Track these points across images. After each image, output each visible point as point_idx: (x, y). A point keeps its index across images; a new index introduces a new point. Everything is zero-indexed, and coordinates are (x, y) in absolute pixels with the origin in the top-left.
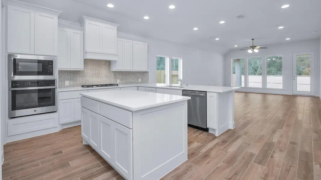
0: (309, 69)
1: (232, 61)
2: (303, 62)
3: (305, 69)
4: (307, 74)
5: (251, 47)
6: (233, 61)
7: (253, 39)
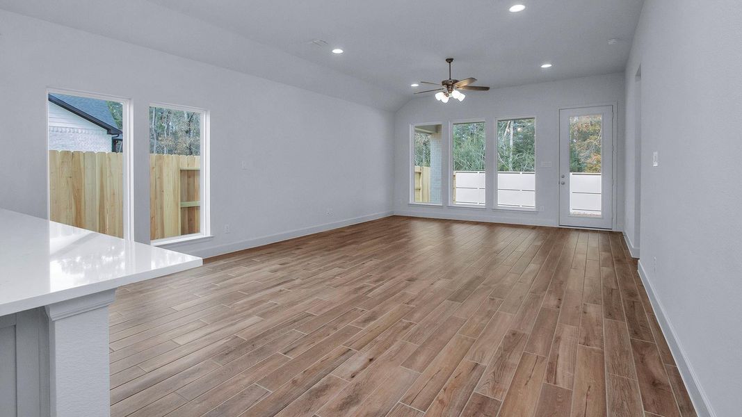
0: (599, 157)
1: (412, 129)
2: (586, 142)
3: (589, 157)
4: (593, 169)
5: (444, 83)
6: (416, 131)
7: (450, 60)
